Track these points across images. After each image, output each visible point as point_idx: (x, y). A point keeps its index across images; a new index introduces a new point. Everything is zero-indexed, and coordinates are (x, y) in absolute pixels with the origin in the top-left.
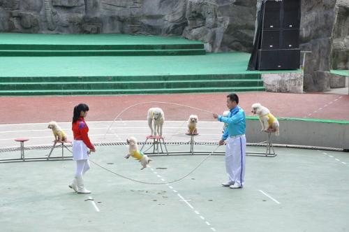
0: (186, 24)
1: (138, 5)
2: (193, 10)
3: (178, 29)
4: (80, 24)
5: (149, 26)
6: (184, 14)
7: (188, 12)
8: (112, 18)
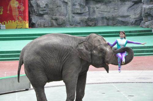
0: (142, 20)
1: (116, 11)
2: (146, 12)
3: (138, 22)
4: (86, 22)
5: (122, 21)
6: (141, 14)
7: (143, 13)
8: (103, 18)
